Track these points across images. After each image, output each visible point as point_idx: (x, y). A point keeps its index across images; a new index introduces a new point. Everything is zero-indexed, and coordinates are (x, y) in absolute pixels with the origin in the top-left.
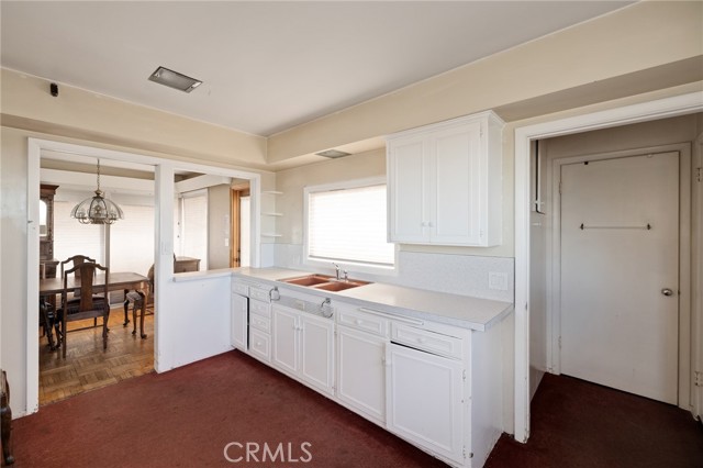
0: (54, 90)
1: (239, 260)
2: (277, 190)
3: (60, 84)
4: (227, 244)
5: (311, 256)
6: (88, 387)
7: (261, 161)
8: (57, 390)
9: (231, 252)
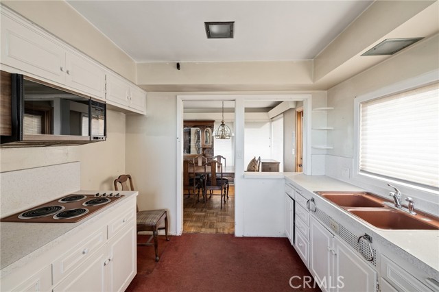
0: (178, 66)
1: (301, 166)
2: (328, 106)
3: (181, 62)
4: (294, 153)
5: (362, 171)
6: (203, 230)
7: (307, 81)
8: (192, 226)
9: (296, 159)
